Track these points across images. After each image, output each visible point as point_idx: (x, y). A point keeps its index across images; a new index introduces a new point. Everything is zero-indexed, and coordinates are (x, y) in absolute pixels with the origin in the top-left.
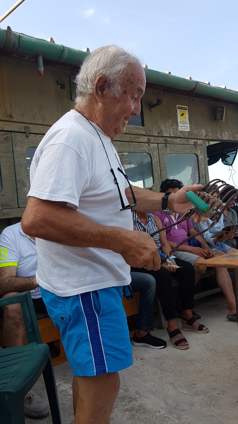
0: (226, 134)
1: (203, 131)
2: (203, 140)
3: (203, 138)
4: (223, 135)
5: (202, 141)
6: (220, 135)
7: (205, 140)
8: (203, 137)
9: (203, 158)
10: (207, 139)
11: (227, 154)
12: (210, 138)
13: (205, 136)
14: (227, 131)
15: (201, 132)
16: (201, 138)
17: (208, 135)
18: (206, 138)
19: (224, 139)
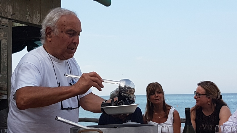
0: (38, 17)
1: (10, 7)
2: (9, 20)
3: (9, 18)
4: (34, 17)
5: (7, 20)
6: (31, 17)
7: (12, 20)
8: (9, 16)
9: (7, 43)
10: (14, 20)
11: (35, 42)
12: (18, 19)
13: (12, 15)
14: (39, 14)
15: (7, 9)
16: (6, 16)
17: (15, 15)
18: (13, 18)
19: (35, 23)
